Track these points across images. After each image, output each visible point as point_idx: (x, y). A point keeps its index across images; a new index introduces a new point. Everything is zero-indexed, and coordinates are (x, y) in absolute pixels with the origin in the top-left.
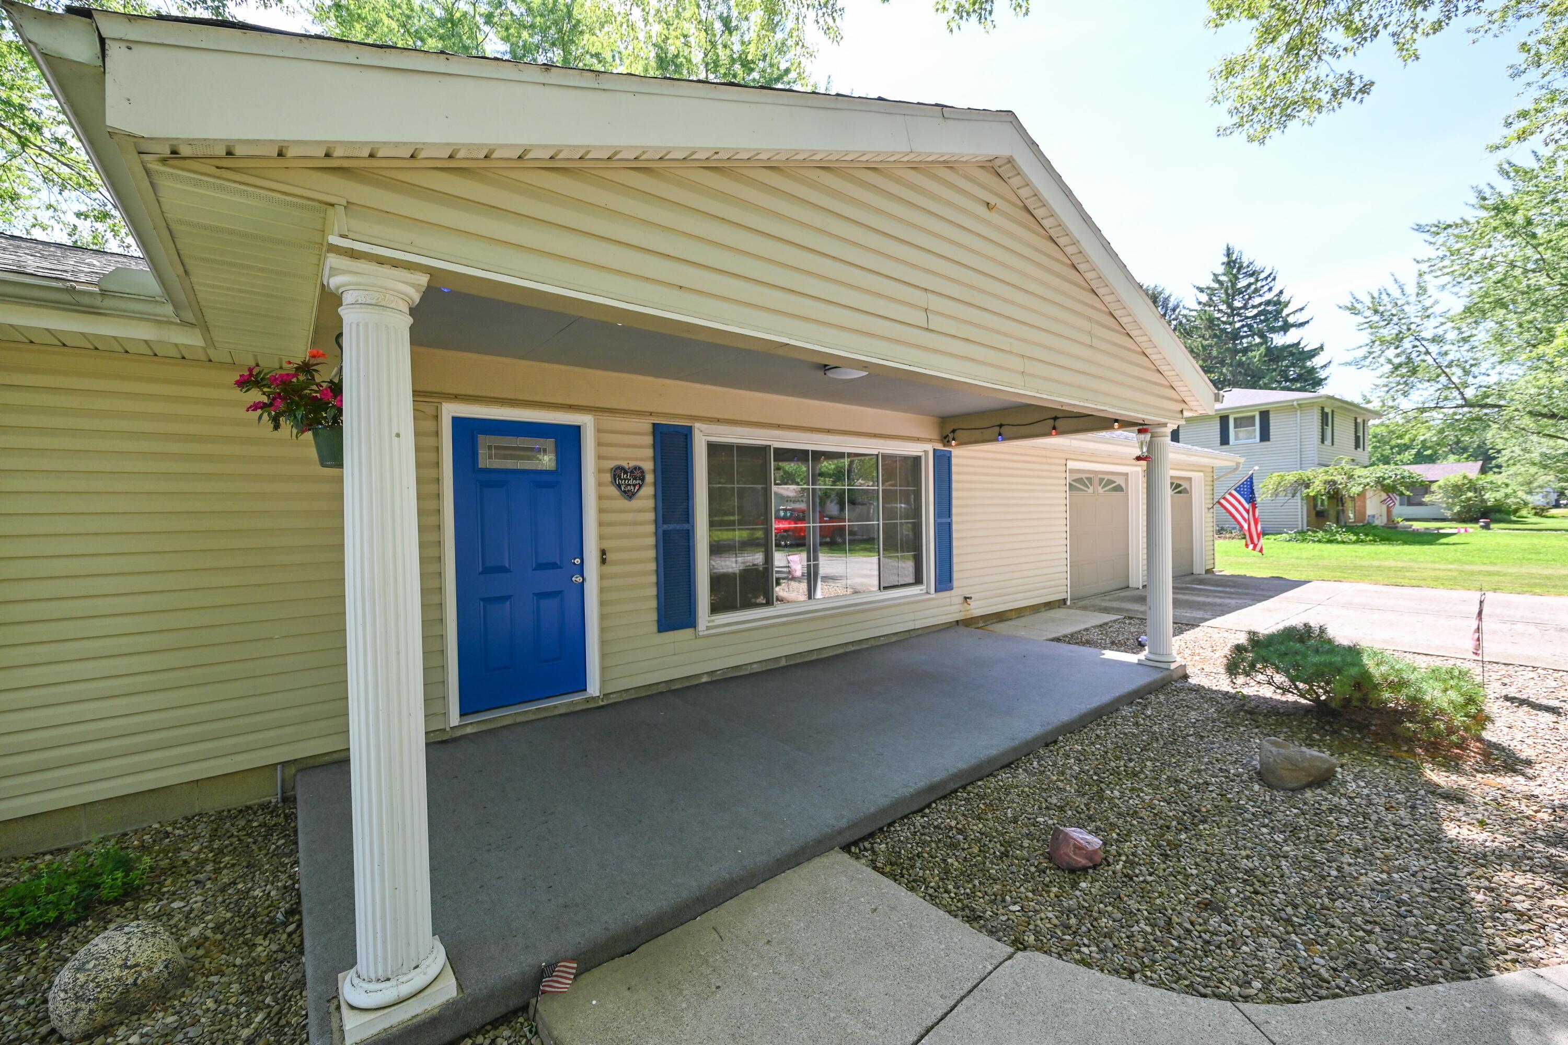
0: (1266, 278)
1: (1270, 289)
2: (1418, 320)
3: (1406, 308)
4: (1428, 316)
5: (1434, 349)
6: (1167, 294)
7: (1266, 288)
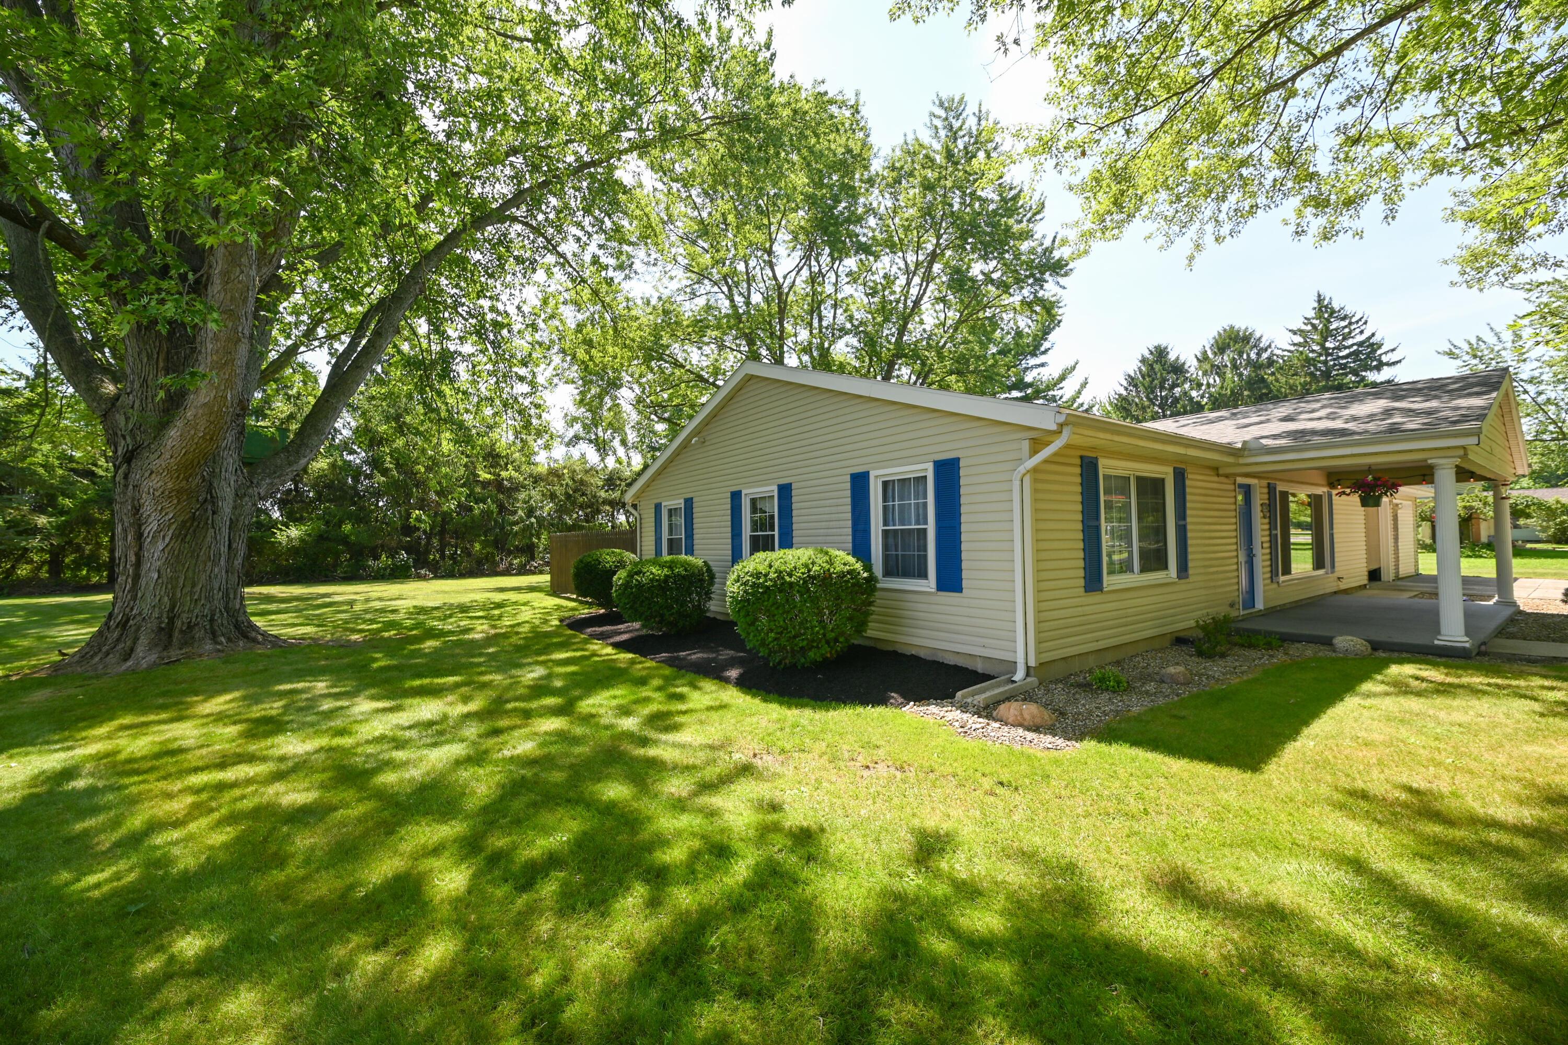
0: (1357, 322)
1: (1362, 332)
2: (1514, 363)
3: (1503, 353)
4: (1525, 360)
5: (1532, 389)
6: (1257, 335)
7: (1358, 331)
